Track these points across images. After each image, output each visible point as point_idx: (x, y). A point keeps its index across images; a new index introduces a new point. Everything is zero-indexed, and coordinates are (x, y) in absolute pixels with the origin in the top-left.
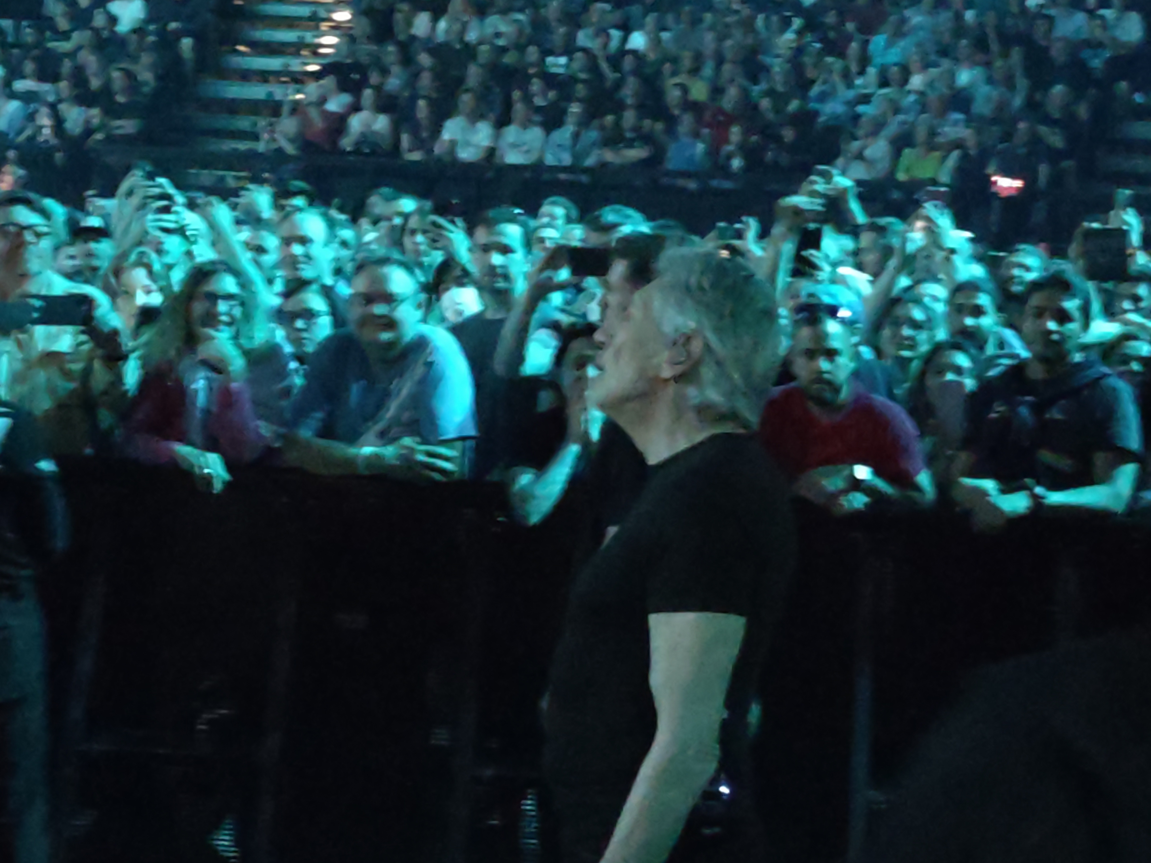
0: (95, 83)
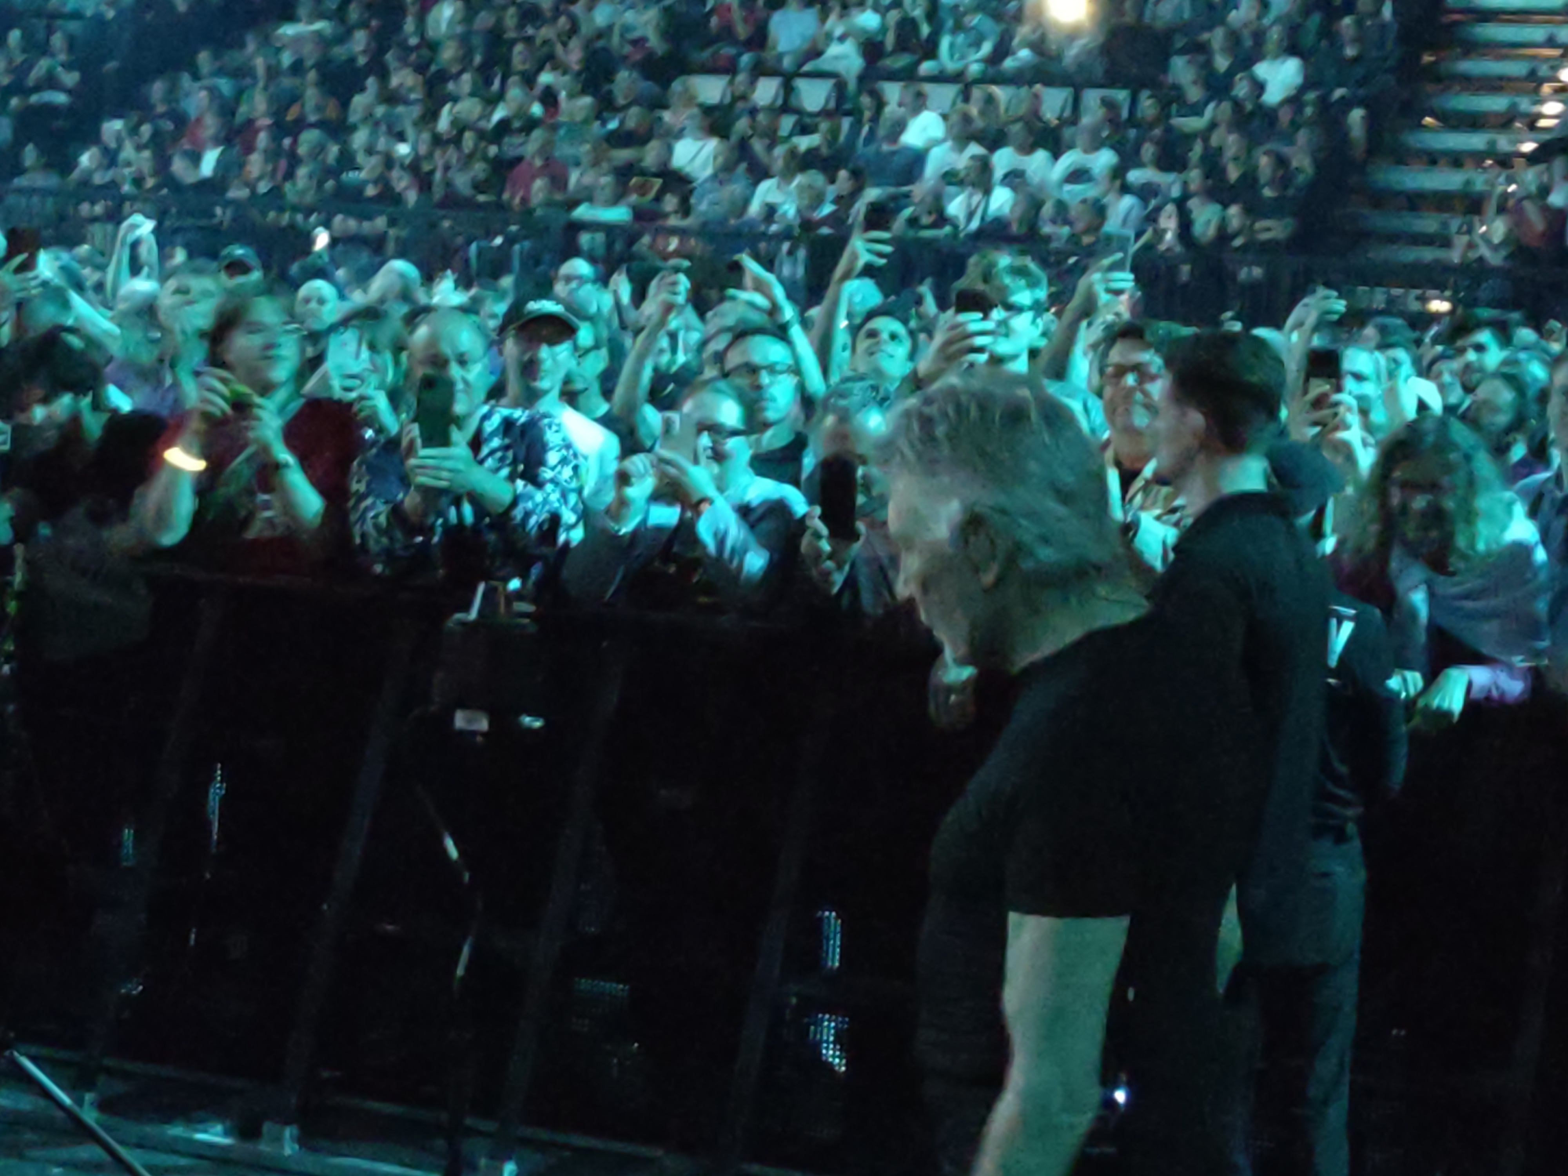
0: (1233, 174)
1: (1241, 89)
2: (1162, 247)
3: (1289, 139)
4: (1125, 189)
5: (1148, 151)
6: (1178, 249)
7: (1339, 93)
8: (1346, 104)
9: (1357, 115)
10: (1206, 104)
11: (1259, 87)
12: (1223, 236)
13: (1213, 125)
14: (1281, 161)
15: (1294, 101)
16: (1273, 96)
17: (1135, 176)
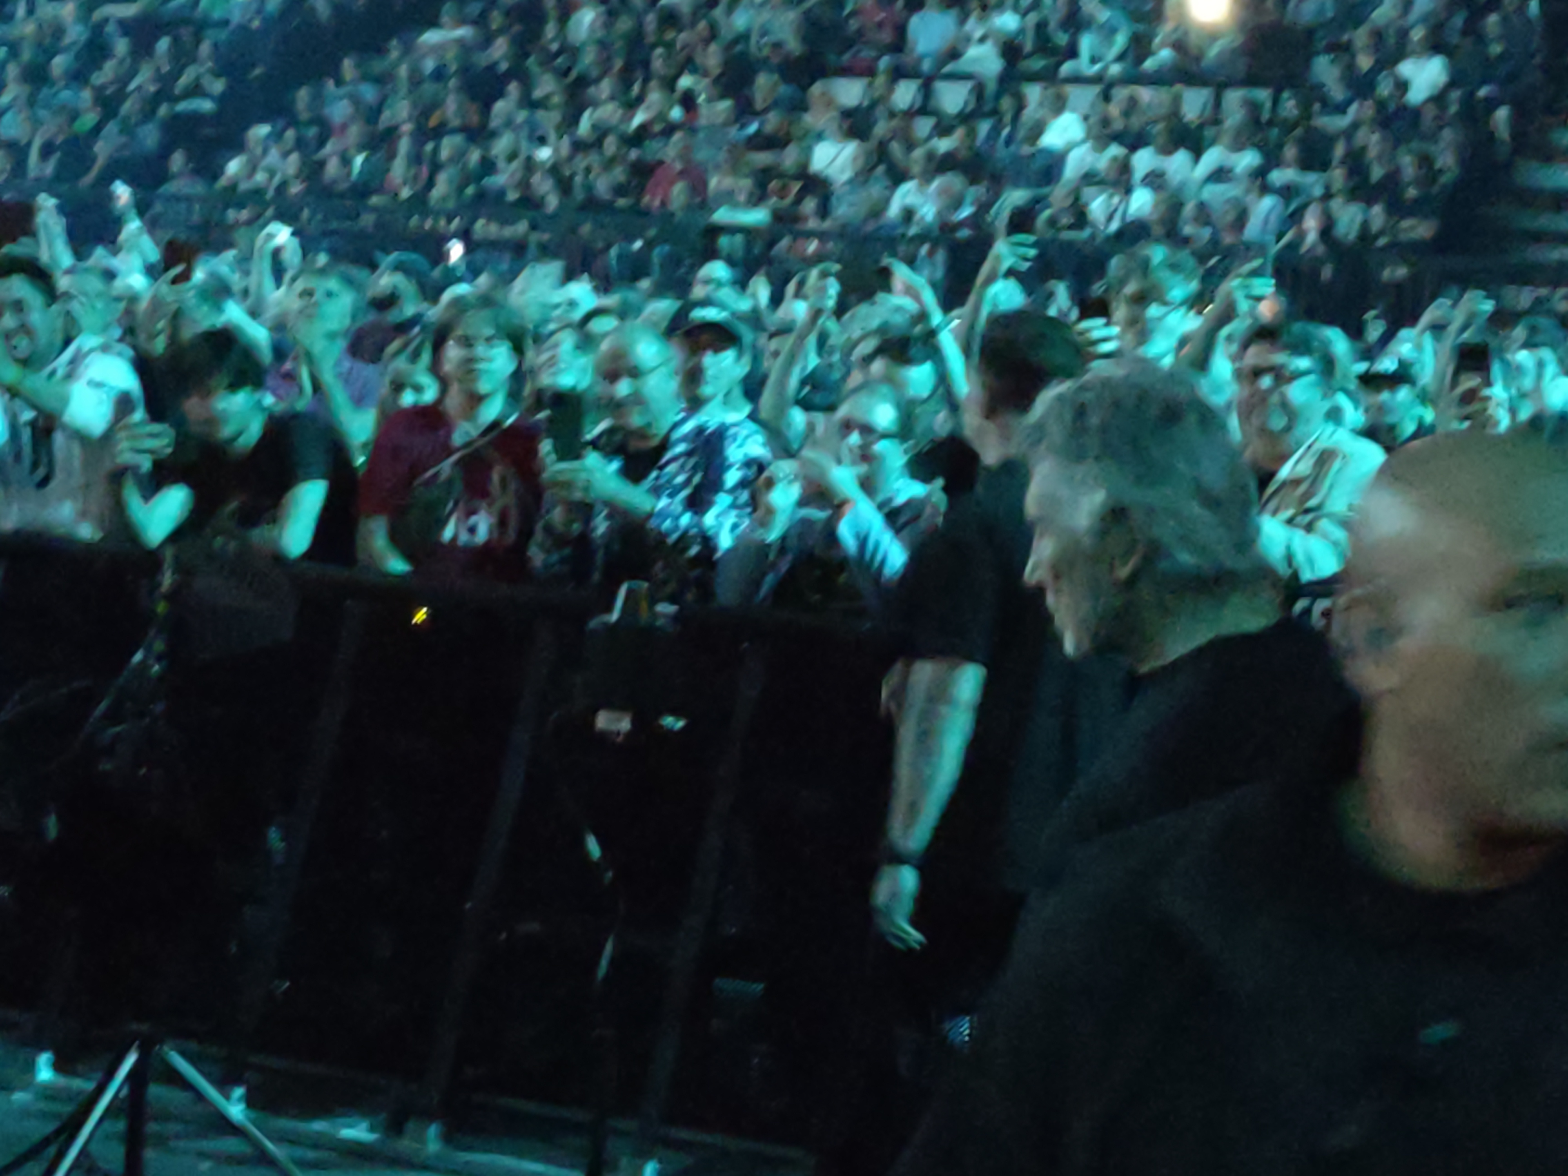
1: (1384, 88)
2: (1304, 249)
3: (1433, 137)
4: (1265, 189)
5: (1290, 152)
6: (1321, 250)
7: (1483, 92)
8: (1491, 104)
9: (1502, 114)
10: (1348, 103)
11: (1403, 86)
12: (1365, 236)
13: (1355, 126)
14: (1425, 161)
15: (1439, 99)
16: (1417, 94)
17: (1278, 177)
